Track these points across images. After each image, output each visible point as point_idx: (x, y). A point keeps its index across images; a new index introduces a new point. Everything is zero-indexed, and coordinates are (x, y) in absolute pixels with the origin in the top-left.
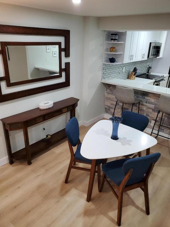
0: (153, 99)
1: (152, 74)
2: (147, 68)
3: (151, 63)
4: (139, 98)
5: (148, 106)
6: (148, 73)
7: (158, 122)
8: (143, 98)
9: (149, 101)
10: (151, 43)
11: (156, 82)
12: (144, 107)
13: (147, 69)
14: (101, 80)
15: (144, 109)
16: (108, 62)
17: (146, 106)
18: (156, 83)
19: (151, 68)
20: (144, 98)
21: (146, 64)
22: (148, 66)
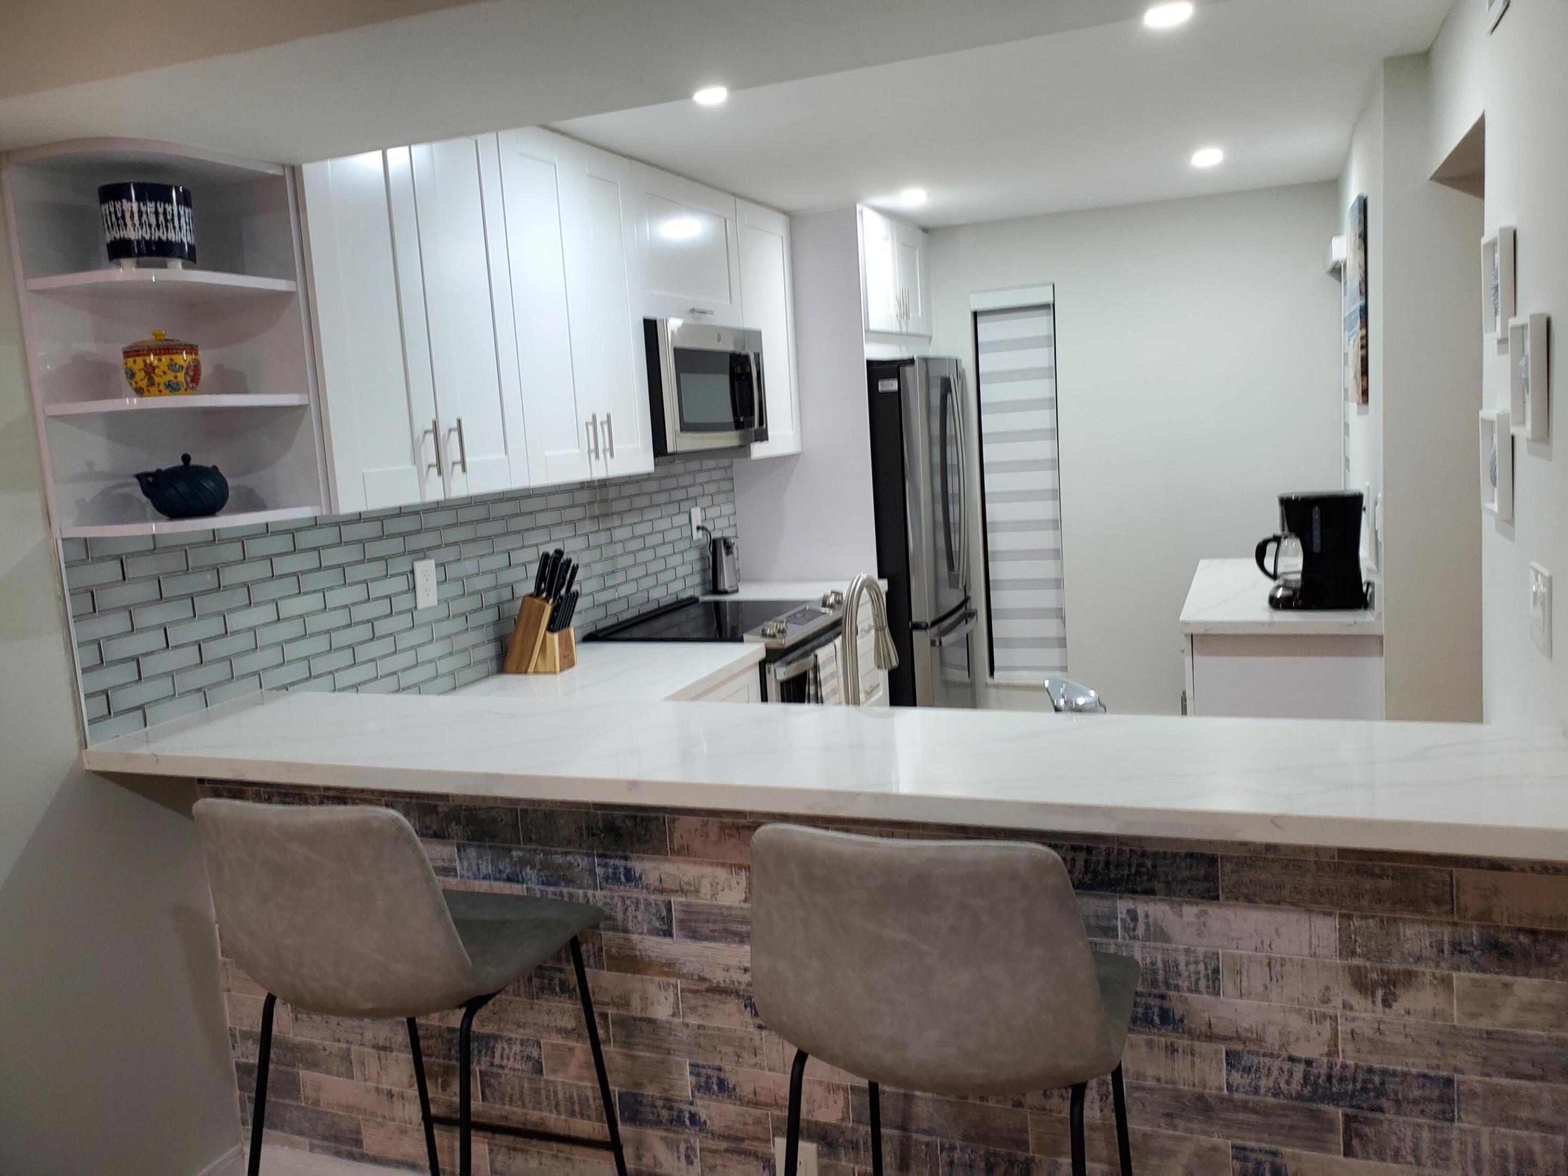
0: (722, 874)
1: (747, 593)
2: (693, 555)
3: (727, 509)
4: (569, 882)
5: (691, 967)
6: (716, 590)
7: (855, 1146)
8: (615, 879)
9: (688, 909)
10: (651, 328)
11: (773, 656)
12: (652, 989)
13: (703, 558)
14: (74, 739)
15: (662, 1011)
16: (143, 519)
17: (668, 968)
18: (780, 672)
19: (729, 548)
20: (629, 876)
21: (683, 519)
22: (698, 535)
